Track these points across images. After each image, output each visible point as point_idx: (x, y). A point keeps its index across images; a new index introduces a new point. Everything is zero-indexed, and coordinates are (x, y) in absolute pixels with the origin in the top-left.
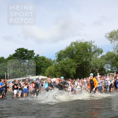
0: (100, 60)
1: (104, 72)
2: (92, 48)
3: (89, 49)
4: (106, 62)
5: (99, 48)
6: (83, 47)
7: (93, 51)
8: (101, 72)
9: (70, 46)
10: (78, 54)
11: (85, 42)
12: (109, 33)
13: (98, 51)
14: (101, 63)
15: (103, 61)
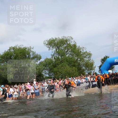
0: (38, 66)
1: (42, 78)
2: (31, 54)
3: (28, 54)
4: (44, 68)
5: (38, 54)
6: (22, 53)
7: (31, 57)
9: (9, 51)
11: (24, 47)
12: (48, 40)
13: (36, 57)
14: (39, 69)
15: (42, 67)
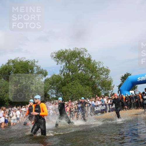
2: (35, 69)
3: (31, 69)
4: (51, 87)
5: (43, 69)
6: (23, 67)
7: (35, 72)
9: (7, 65)
11: (27, 61)
12: (56, 52)
13: (41, 73)
15: (47, 85)
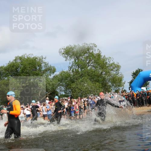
2: (43, 66)
3: (39, 66)
4: (59, 84)
5: (52, 66)
6: (31, 64)
7: (43, 69)
8: (53, 96)
9: (14, 62)
10: (24, 72)
11: (34, 57)
12: (64, 48)
13: (50, 70)
14: (53, 84)
15: (56, 82)
